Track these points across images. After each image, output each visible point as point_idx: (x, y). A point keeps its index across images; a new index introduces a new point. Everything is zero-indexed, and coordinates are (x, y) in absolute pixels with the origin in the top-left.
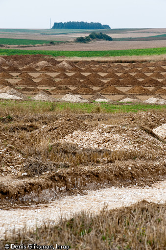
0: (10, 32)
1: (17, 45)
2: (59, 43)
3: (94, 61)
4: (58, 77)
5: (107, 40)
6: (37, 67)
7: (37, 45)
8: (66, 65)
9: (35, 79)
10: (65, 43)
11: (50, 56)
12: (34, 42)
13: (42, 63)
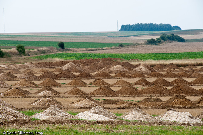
0: (77, 36)
1: (84, 49)
2: (128, 45)
3: (172, 64)
4: (137, 83)
5: (179, 41)
6: (111, 72)
7: (105, 48)
8: (144, 69)
9: (112, 86)
10: (135, 45)
11: (122, 60)
12: (103, 45)
13: (116, 68)
